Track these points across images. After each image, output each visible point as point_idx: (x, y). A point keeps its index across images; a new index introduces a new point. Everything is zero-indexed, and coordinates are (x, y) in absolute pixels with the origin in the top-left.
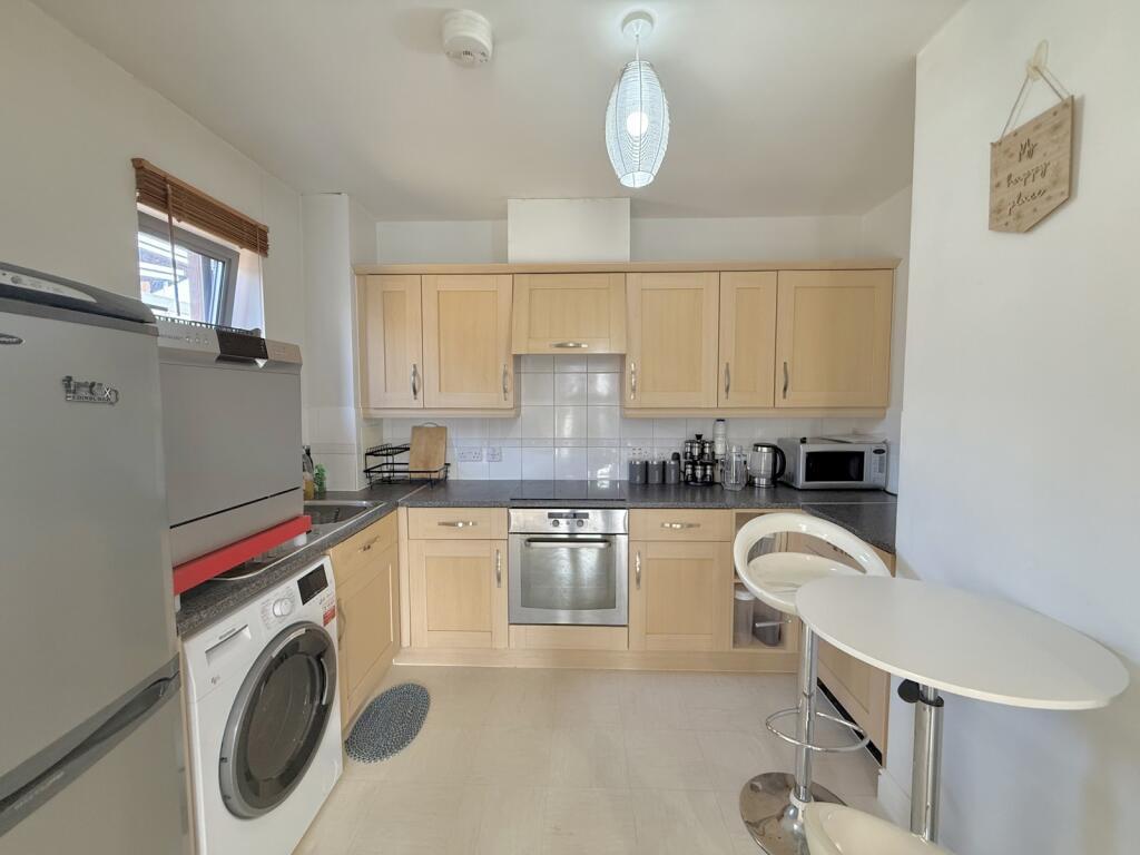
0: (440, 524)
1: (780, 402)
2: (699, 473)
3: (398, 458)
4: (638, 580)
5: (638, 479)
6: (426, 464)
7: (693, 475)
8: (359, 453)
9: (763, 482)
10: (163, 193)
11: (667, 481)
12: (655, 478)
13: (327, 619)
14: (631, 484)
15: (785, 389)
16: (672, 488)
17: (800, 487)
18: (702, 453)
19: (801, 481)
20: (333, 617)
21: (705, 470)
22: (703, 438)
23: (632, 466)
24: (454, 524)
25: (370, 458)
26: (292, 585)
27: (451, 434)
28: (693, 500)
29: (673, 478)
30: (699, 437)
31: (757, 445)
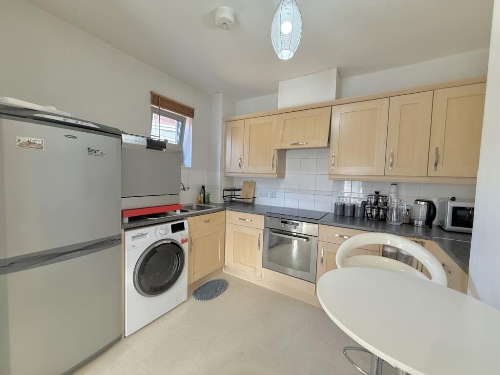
0: (240, 219)
1: (432, 173)
2: (374, 213)
3: (237, 193)
4: (322, 261)
5: (338, 212)
6: (246, 196)
7: (371, 214)
8: (221, 189)
9: (420, 223)
10: (157, 100)
11: (356, 216)
12: (348, 213)
13: (183, 242)
14: (336, 215)
15: (436, 165)
16: (358, 220)
17: (446, 229)
18: (377, 202)
19: (448, 225)
20: (187, 241)
21: (379, 212)
22: (380, 194)
23: (336, 205)
24: (244, 220)
25: (225, 192)
26: (169, 225)
27: (258, 185)
28: (370, 226)
29: (359, 214)
30: (377, 193)
31: (417, 200)
